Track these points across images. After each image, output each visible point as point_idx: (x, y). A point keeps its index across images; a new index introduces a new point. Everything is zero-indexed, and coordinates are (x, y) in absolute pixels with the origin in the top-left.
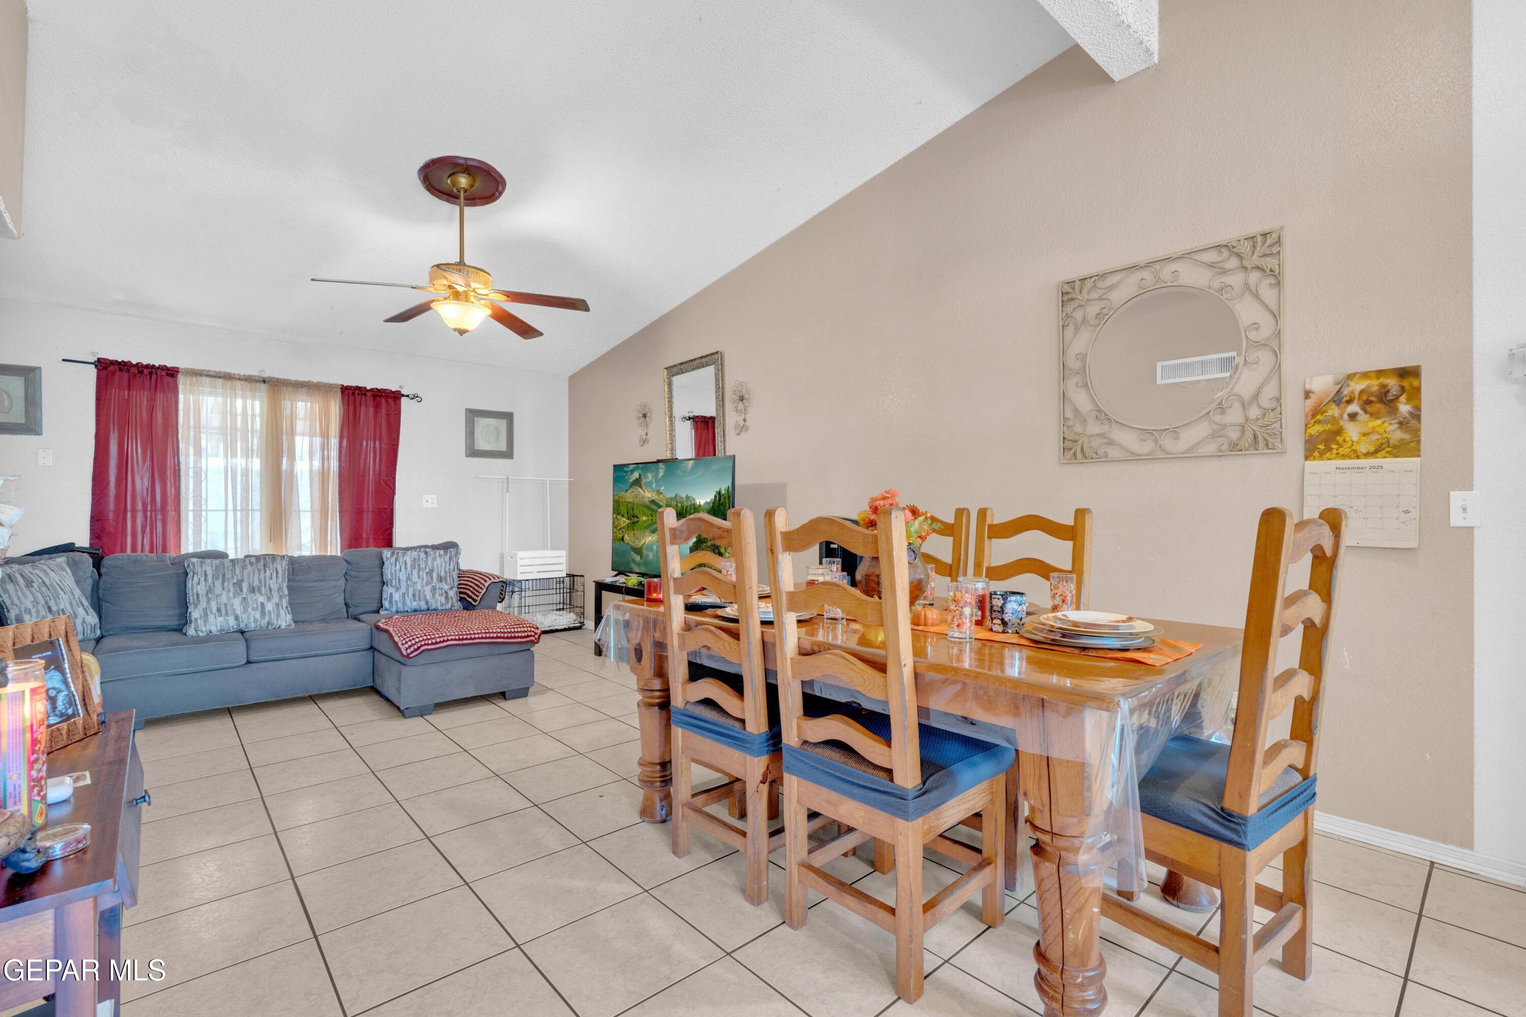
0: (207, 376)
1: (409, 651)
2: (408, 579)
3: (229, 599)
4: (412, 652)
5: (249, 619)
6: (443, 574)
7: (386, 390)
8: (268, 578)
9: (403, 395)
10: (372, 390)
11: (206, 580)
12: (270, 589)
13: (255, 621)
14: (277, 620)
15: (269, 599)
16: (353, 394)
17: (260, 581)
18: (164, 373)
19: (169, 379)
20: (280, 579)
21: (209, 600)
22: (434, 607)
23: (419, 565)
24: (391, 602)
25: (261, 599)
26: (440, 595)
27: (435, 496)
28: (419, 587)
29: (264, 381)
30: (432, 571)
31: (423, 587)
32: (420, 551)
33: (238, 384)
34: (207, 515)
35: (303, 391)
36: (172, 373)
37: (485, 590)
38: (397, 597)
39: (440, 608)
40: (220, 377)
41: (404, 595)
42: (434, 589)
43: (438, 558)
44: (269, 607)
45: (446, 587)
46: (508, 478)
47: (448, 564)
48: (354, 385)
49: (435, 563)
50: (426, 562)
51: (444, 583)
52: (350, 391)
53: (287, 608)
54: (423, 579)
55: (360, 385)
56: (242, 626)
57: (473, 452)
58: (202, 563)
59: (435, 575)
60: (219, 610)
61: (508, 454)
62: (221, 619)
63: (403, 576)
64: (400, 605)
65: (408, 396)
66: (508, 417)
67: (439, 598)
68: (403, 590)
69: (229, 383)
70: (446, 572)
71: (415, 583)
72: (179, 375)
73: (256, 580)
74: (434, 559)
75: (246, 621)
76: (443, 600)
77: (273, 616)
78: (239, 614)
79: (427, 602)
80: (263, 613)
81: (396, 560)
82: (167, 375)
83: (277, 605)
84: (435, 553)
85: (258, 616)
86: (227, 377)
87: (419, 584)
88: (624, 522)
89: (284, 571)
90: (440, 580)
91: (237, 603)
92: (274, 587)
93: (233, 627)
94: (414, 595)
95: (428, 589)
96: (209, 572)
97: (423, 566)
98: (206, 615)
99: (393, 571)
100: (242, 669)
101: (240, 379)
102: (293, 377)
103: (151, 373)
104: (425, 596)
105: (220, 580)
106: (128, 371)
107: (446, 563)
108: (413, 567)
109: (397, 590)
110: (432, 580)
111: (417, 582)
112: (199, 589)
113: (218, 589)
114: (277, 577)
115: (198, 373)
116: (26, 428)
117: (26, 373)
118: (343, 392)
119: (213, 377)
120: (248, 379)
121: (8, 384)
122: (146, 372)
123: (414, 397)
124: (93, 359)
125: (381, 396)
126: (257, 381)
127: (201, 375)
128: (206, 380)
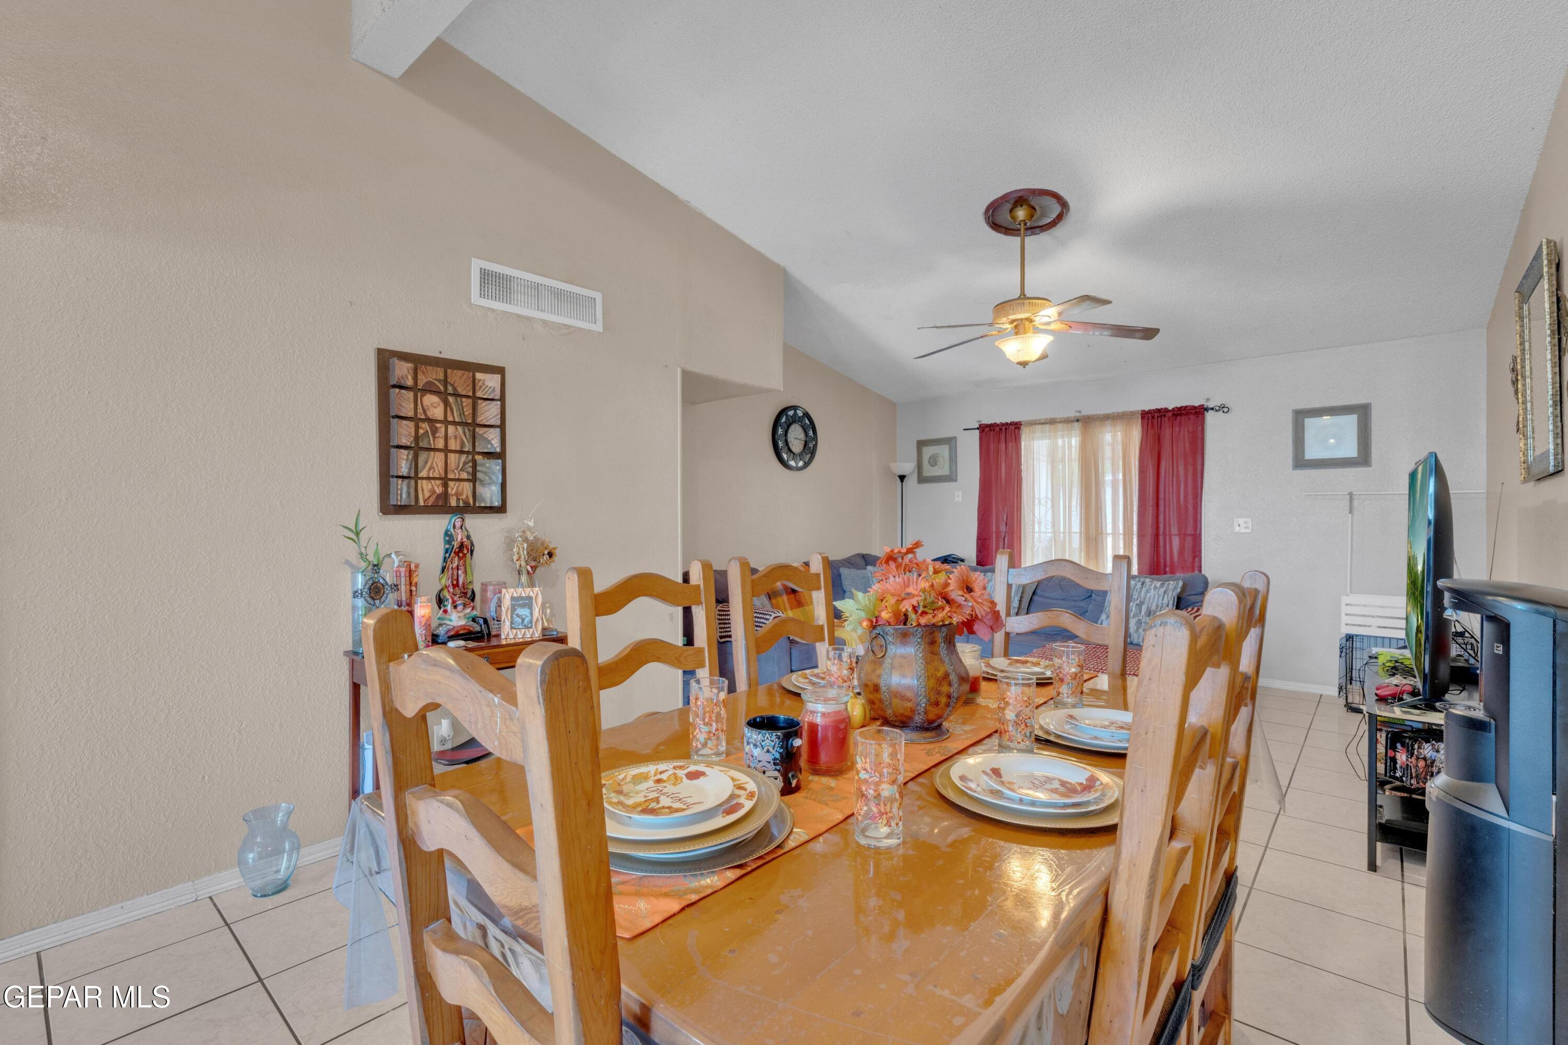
0: (1038, 424)
6: (1154, 607)
7: (1186, 407)
9: (1207, 409)
10: (1174, 409)
16: (1153, 417)
18: (1013, 427)
19: (1017, 430)
27: (1249, 520)
29: (1078, 420)
30: (1142, 603)
32: (1139, 581)
33: (1060, 426)
34: (1040, 536)
35: (1108, 422)
36: (1017, 426)
40: (1047, 423)
43: (1152, 590)
46: (1350, 494)
47: (1161, 598)
48: (1154, 408)
49: (1148, 595)
50: (1140, 593)
52: (1151, 415)
55: (1159, 407)
57: (1304, 464)
59: (1144, 608)
65: (1212, 409)
66: (1363, 410)
69: (1053, 427)
70: (1157, 606)
72: (1022, 427)
82: (1015, 428)
84: (1151, 585)
86: (1052, 422)
97: (1135, 597)
101: (1061, 422)
103: (1006, 429)
107: (1159, 596)
110: (1140, 612)
115: (1032, 423)
116: (951, 478)
117: (950, 442)
118: (1143, 418)
119: (1043, 424)
120: (1068, 421)
121: (944, 451)
122: (1004, 429)
123: (1223, 408)
124: (977, 426)
125: (1181, 415)
126: (1072, 421)
127: (1035, 424)
128: (1038, 427)
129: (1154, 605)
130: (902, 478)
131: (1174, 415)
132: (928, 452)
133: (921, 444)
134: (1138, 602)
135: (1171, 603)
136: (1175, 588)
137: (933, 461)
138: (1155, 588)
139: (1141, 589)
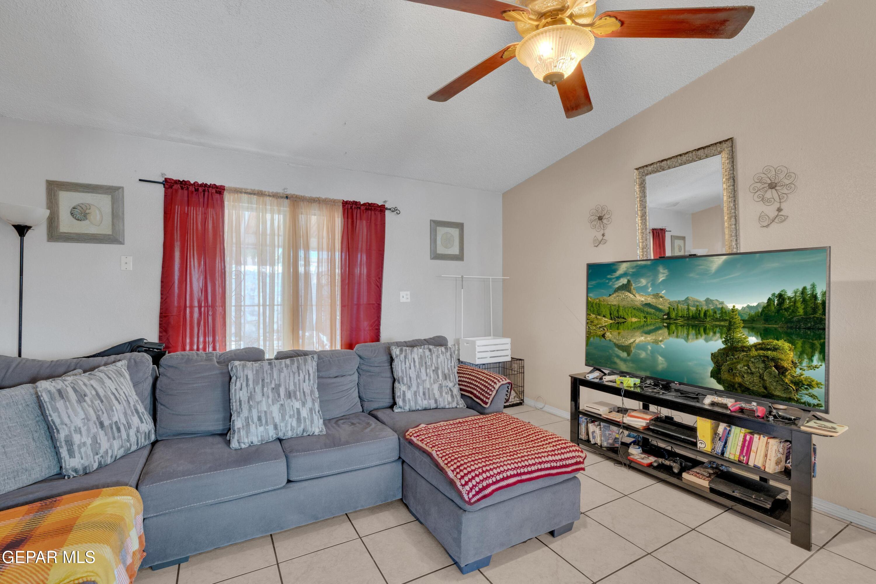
0: (246, 193)
1: (471, 495)
2: (418, 377)
3: (269, 406)
4: (474, 496)
5: (286, 427)
6: (446, 370)
7: (374, 204)
8: (301, 381)
9: (387, 209)
10: (364, 204)
11: (247, 385)
12: (304, 392)
13: (292, 429)
14: (311, 427)
15: (304, 404)
16: (351, 207)
17: (295, 384)
18: (214, 191)
19: (218, 196)
20: (312, 382)
21: (250, 408)
22: (442, 405)
23: (426, 363)
24: (404, 400)
25: (297, 405)
26: (446, 393)
27: (409, 293)
28: (428, 385)
29: (287, 197)
30: (437, 369)
31: (431, 385)
32: (424, 348)
33: (268, 199)
35: (315, 206)
36: (220, 190)
37: (495, 392)
38: (409, 395)
39: (447, 407)
40: (254, 194)
41: (415, 393)
42: (441, 387)
44: (304, 413)
45: (451, 385)
46: (462, 277)
48: (352, 200)
49: (439, 360)
51: (448, 380)
52: (349, 206)
53: (319, 412)
54: (430, 377)
55: (356, 200)
56: (281, 435)
57: (436, 256)
58: (244, 366)
59: (440, 372)
60: (259, 419)
61: (460, 257)
62: (261, 429)
63: (412, 373)
64: (412, 404)
65: (390, 209)
66: (460, 226)
67: (446, 396)
68: (414, 388)
69: (261, 199)
70: (448, 369)
71: (424, 381)
72: (225, 192)
73: (292, 384)
74: (438, 357)
75: (283, 429)
76: (450, 399)
77: (308, 423)
78: (278, 423)
79: (436, 401)
80: (299, 420)
81: (405, 357)
82: (216, 192)
83: (311, 410)
84: (438, 350)
85: (294, 424)
86: (260, 194)
87: (427, 382)
88: (606, 322)
89: (314, 373)
90: (445, 377)
91: (275, 410)
92: (307, 391)
93: (272, 436)
94: (424, 394)
95: (436, 387)
96: (250, 377)
97: (429, 363)
98: (248, 425)
99: (403, 368)
100: (283, 491)
101: (269, 196)
102: (308, 195)
103: (204, 191)
104: (434, 394)
105: (260, 386)
106: (188, 189)
108: (421, 364)
109: (409, 388)
110: (438, 378)
111: (426, 380)
112: (241, 395)
113: (258, 397)
114: (309, 379)
115: (237, 191)
116: (114, 239)
117: (112, 191)
118: (344, 206)
119: (250, 194)
120: (275, 196)
121: (100, 201)
122: (201, 189)
123: (395, 210)
124: (162, 180)
125: (371, 210)
126: (282, 197)
127: (241, 192)
128: (245, 197)
129: (446, 368)
130: (21, 229)
131: (365, 208)
132: (71, 198)
133: (55, 187)
137: (79, 213)
139: (431, 355)
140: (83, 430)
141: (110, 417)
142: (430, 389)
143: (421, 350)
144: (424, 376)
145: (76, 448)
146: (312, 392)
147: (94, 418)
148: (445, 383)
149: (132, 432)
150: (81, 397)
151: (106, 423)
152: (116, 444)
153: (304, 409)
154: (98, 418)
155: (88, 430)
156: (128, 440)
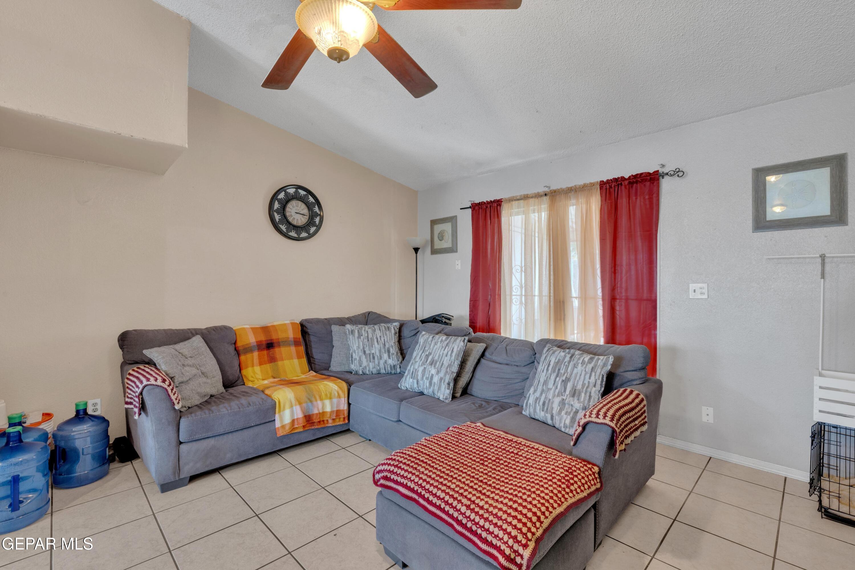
0: (515, 200)
2: (546, 383)
5: (424, 385)
6: (579, 387)
7: (642, 174)
9: (663, 175)
12: (443, 364)
13: (427, 387)
14: (438, 392)
15: (438, 372)
16: (611, 187)
17: (440, 356)
18: (496, 205)
19: (499, 207)
22: (557, 426)
23: (559, 370)
25: (433, 371)
26: (566, 414)
27: (705, 285)
28: (550, 396)
29: (546, 195)
30: (567, 380)
31: (554, 396)
32: (569, 353)
33: (531, 201)
35: (572, 194)
36: (498, 203)
38: (532, 399)
39: (563, 430)
40: (521, 199)
41: (537, 399)
42: (563, 403)
43: (580, 365)
44: (436, 379)
45: (577, 405)
48: (612, 178)
49: (575, 371)
50: (567, 367)
52: (608, 185)
54: (557, 388)
55: (617, 177)
56: (421, 389)
59: (569, 386)
60: (413, 373)
62: (412, 381)
63: (543, 377)
64: (532, 410)
65: (667, 174)
66: (838, 162)
67: (564, 416)
68: (538, 394)
69: (526, 201)
70: (583, 385)
71: (549, 389)
72: (503, 203)
73: (438, 355)
75: (422, 386)
76: (568, 422)
77: (436, 388)
78: (419, 380)
79: (553, 417)
83: (441, 379)
84: (579, 359)
85: (428, 384)
86: (526, 197)
87: (552, 391)
89: (458, 351)
90: (574, 393)
91: (421, 370)
92: (446, 364)
94: (544, 404)
95: (557, 400)
97: (562, 371)
101: (532, 197)
103: (491, 207)
104: (552, 408)
106: (482, 208)
107: (586, 373)
108: (554, 370)
109: (535, 391)
110: (565, 391)
111: (551, 389)
114: (451, 355)
115: (511, 200)
116: (453, 250)
117: (452, 220)
118: (601, 188)
119: (518, 200)
120: (538, 196)
121: (447, 227)
122: (489, 206)
123: (678, 173)
124: (469, 205)
125: (637, 182)
126: (541, 196)
127: (512, 201)
128: (515, 203)
129: (581, 383)
130: (416, 250)
131: (630, 183)
132: (438, 228)
133: (434, 223)
134: (564, 378)
135: (599, 382)
136: (605, 365)
137: (441, 237)
138: (583, 363)
139: (569, 362)
140: (356, 352)
141: (370, 350)
142: (551, 401)
143: (562, 354)
144: (551, 385)
145: (353, 359)
146: (450, 366)
147: (361, 347)
148: (569, 400)
149: (382, 362)
150: (360, 335)
151: (367, 352)
152: (371, 365)
153: (437, 376)
154: (364, 348)
155: (358, 353)
156: (379, 365)
